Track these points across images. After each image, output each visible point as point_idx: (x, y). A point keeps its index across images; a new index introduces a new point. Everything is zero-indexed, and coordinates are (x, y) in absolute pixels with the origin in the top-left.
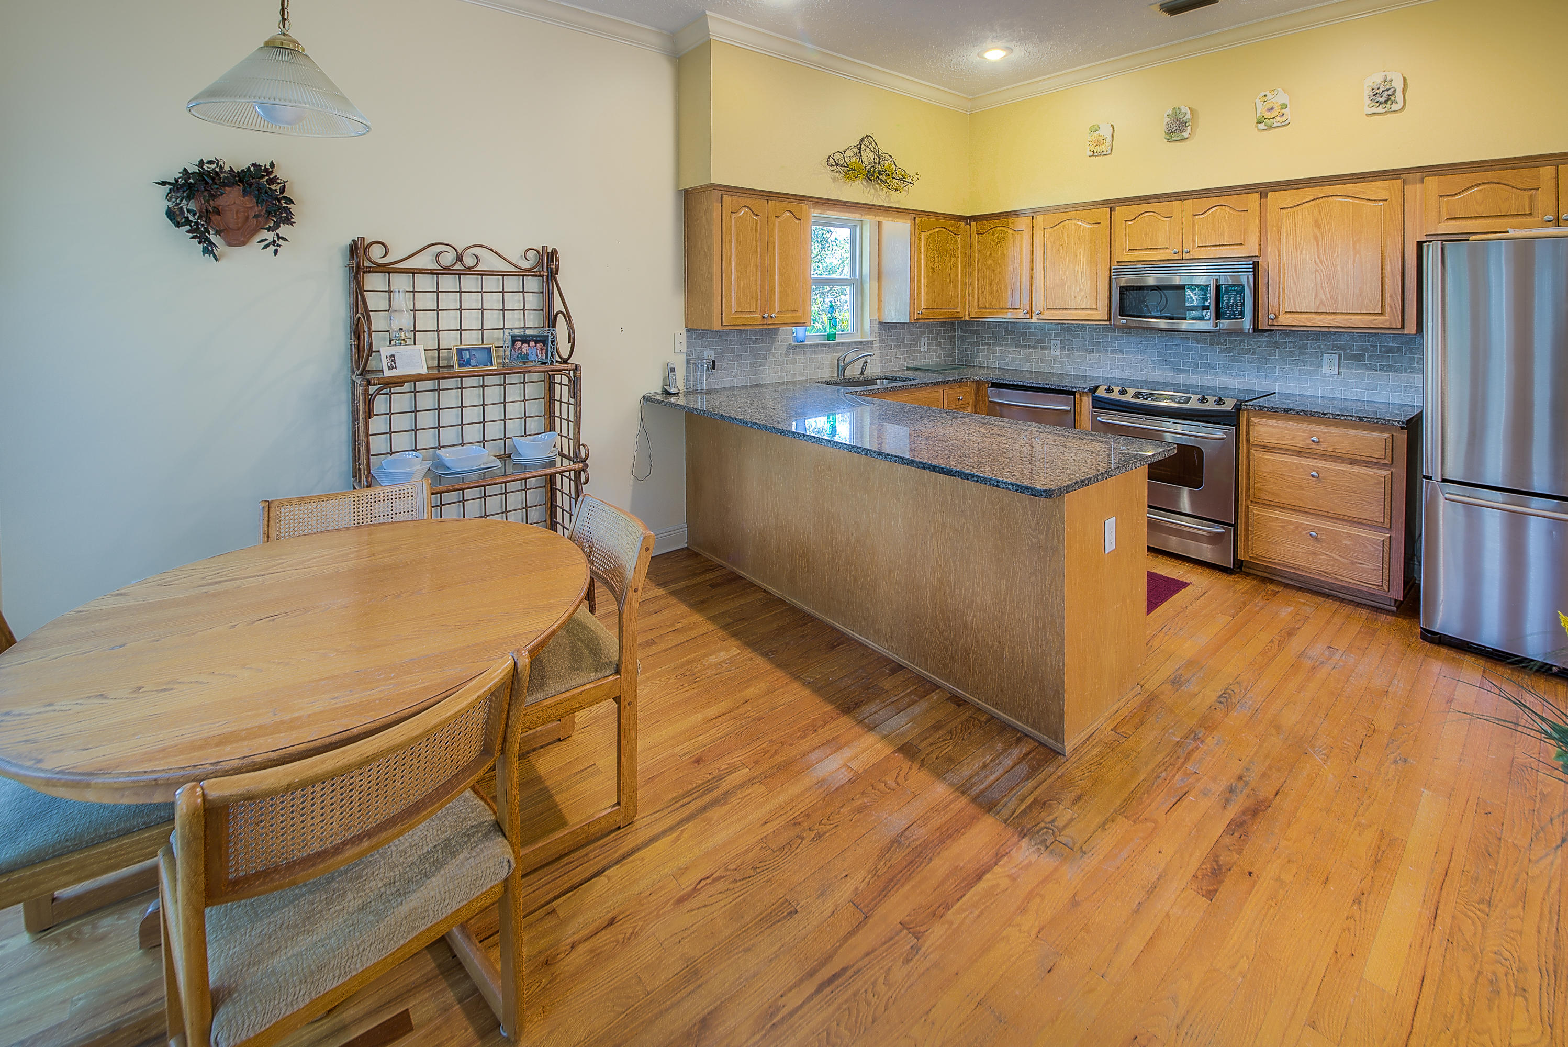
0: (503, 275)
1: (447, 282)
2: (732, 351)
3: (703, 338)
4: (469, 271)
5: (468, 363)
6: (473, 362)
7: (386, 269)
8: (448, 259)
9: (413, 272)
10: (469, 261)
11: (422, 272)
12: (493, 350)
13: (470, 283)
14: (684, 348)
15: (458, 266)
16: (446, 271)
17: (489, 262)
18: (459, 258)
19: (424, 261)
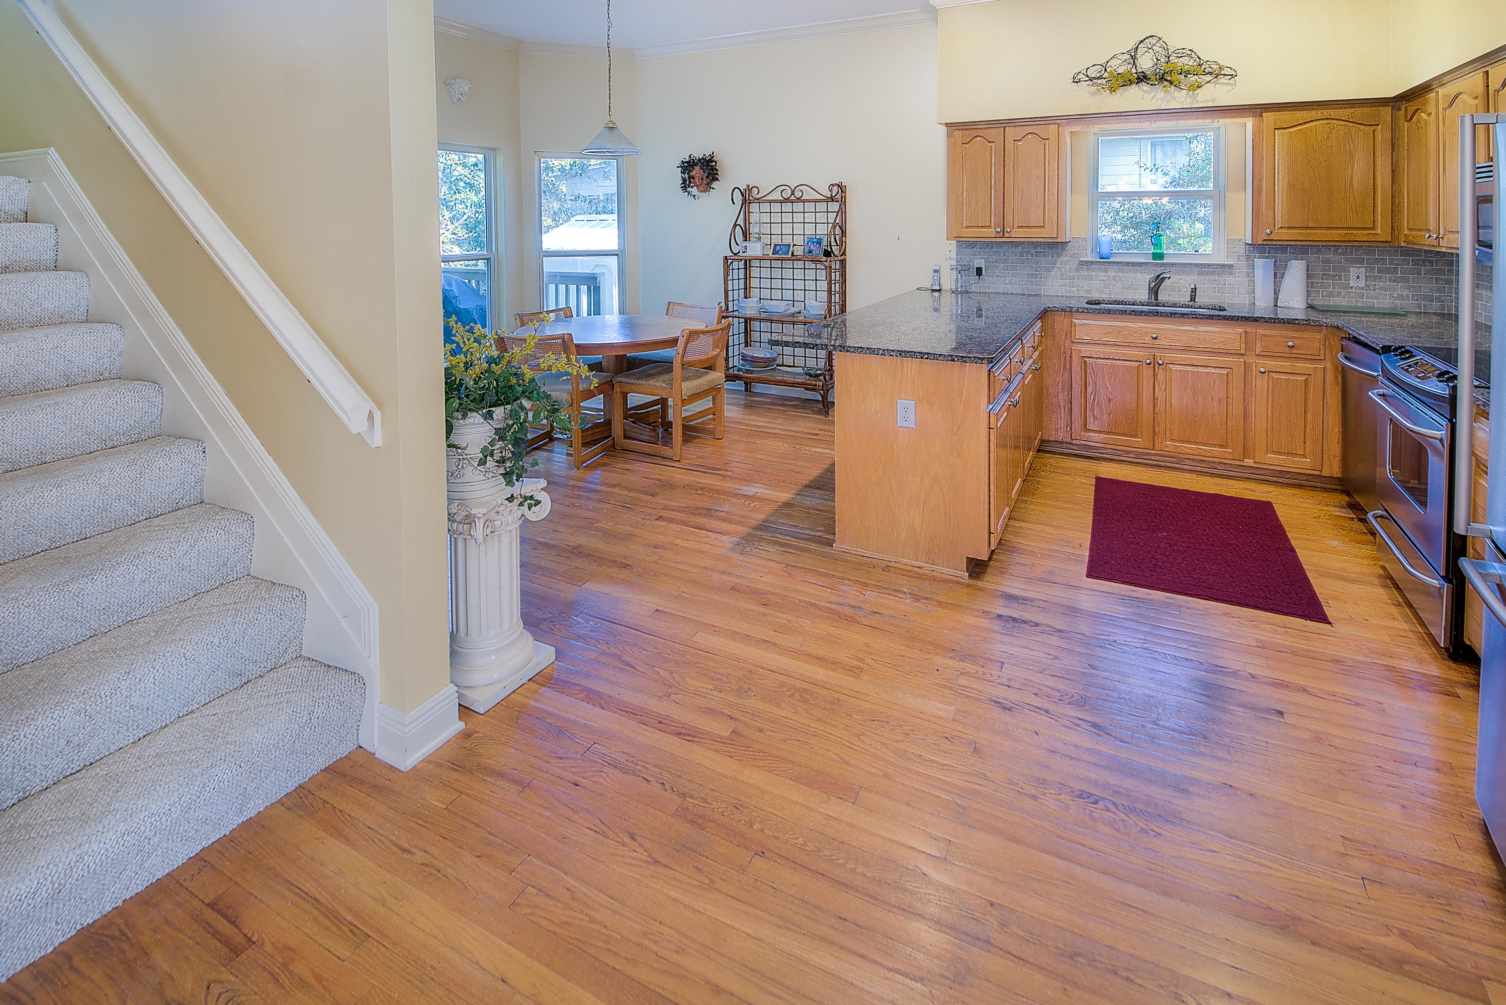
0: (816, 201)
1: (787, 207)
2: (1006, 261)
3: (973, 248)
4: (799, 200)
5: (778, 253)
6: (780, 252)
7: (759, 201)
8: (786, 195)
9: (770, 202)
10: (798, 194)
11: (775, 201)
12: (792, 246)
13: (799, 207)
14: (953, 255)
15: (793, 198)
16: (787, 200)
17: (809, 195)
18: (793, 194)
19: (776, 196)
